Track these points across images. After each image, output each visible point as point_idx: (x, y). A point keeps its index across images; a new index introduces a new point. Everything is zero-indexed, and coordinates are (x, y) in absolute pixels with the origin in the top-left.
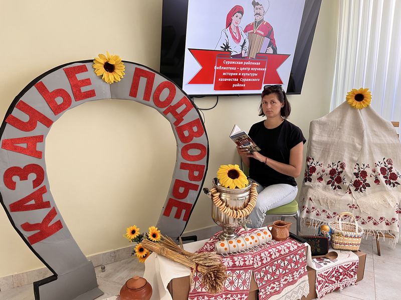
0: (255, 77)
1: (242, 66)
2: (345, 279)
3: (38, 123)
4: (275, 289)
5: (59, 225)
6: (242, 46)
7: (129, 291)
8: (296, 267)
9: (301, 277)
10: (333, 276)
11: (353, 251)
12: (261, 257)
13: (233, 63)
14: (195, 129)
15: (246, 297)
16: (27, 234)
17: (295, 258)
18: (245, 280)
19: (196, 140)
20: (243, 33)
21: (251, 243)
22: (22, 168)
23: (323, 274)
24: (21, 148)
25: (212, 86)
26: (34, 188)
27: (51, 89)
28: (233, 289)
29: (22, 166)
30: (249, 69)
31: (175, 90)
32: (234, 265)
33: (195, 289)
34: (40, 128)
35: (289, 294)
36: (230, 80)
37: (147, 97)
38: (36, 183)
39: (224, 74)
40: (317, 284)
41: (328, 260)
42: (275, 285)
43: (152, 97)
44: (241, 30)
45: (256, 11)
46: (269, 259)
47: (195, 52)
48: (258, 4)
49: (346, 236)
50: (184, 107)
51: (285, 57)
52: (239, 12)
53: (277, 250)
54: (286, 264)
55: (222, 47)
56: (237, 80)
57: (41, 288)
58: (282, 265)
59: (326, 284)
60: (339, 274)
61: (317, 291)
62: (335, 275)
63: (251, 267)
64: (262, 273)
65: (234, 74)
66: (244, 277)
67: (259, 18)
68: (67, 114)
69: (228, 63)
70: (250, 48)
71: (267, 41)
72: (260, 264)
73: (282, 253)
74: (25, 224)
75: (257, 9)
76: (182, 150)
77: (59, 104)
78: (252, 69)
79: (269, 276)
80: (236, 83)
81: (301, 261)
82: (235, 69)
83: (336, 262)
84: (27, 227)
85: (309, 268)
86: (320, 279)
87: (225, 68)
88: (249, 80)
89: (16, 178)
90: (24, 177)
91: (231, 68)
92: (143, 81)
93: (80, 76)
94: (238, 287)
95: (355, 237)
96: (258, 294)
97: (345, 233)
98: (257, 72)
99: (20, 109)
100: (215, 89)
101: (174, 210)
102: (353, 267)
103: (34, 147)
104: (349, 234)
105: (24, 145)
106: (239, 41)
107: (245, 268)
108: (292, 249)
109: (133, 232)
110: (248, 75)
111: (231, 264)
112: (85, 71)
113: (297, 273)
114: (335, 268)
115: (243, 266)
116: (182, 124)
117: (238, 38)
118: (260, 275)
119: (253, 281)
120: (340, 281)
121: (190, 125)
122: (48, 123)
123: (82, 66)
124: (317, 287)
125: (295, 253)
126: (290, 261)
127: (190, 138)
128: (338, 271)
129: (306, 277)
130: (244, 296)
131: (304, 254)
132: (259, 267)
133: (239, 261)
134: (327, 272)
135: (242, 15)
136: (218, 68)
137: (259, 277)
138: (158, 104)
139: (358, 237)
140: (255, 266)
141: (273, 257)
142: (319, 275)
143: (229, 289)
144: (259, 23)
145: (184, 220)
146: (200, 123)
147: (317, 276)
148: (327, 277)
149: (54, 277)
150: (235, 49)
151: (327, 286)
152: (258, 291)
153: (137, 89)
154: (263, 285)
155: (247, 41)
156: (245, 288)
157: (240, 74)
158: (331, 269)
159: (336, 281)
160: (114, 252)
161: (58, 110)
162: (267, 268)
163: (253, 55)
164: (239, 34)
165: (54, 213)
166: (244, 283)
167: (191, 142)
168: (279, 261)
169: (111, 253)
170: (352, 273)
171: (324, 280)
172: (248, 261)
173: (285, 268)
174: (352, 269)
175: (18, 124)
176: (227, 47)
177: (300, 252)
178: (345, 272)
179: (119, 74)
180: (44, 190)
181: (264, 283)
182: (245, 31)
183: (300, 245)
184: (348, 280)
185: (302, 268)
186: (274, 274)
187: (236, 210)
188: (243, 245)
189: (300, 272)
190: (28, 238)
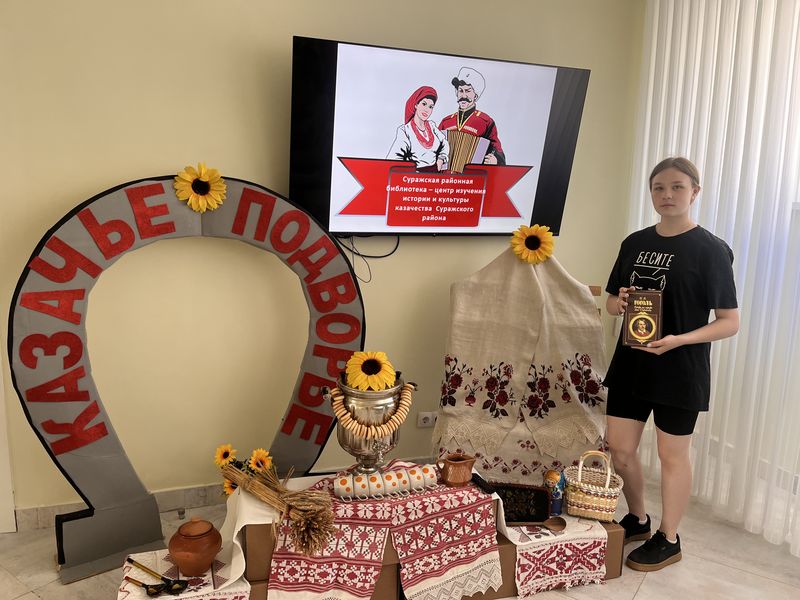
0: (463, 205)
1: (439, 186)
2: (579, 570)
3: (79, 270)
4: (431, 566)
5: (103, 430)
6: (438, 153)
7: (182, 538)
8: (474, 533)
9: (484, 551)
10: (553, 560)
11: (601, 522)
12: (406, 509)
13: (422, 180)
14: (341, 289)
15: (377, 573)
16: (50, 438)
17: (471, 517)
18: (374, 543)
19: (341, 308)
20: (437, 131)
21: (394, 484)
22: (49, 336)
23: (530, 552)
24: (50, 307)
25: (384, 219)
26: (65, 368)
27: (102, 220)
28: (351, 556)
29: (49, 333)
30: (452, 191)
31: (308, 224)
32: (355, 516)
33: (284, 547)
34: (80, 278)
35: (461, 580)
36: (416, 209)
37: (260, 235)
38: (69, 361)
39: (405, 199)
40: (518, 570)
41: (548, 532)
42: (431, 560)
43: (269, 236)
44: (434, 126)
45: (460, 95)
46: (420, 514)
47: (349, 163)
48: (463, 83)
49: (588, 493)
50: (322, 252)
51: (523, 170)
52: (428, 97)
53: (438, 501)
54: (454, 526)
55: (399, 155)
56: (431, 209)
57: (65, 525)
58: (447, 526)
59: (538, 573)
60: (565, 558)
61: (518, 583)
62: (557, 559)
63: (386, 523)
64: (406, 536)
65: (424, 199)
66: (372, 539)
67: (466, 107)
68: (126, 259)
69: (412, 180)
70: (452, 156)
71: (484, 143)
72: (403, 520)
73: (447, 506)
74: (47, 422)
75: (462, 91)
76: (318, 323)
77: (113, 242)
78: (458, 191)
79: (421, 543)
80: (428, 214)
81: (483, 524)
82: (425, 190)
83: (560, 537)
84: (51, 427)
85: (502, 539)
86: (524, 561)
87: (406, 189)
88: (454, 209)
89: (38, 352)
90: (50, 351)
91: (417, 190)
92: (255, 210)
93: (151, 201)
94: (360, 554)
95: (603, 496)
96: (398, 572)
97: (586, 487)
98: (467, 196)
99: (51, 249)
100: (390, 223)
101: (300, 424)
102: (597, 550)
103: (69, 306)
104: (593, 489)
105: (54, 303)
106: (430, 144)
107: (376, 523)
108: (465, 502)
109: (226, 455)
110: (451, 200)
111: (350, 513)
112: (160, 193)
113: (476, 545)
114: (556, 547)
115: (370, 520)
116: (319, 280)
117: (427, 139)
118: (404, 539)
119: (390, 548)
120: (567, 572)
121: (333, 283)
122: (95, 271)
123: (158, 184)
124: (518, 575)
125: (472, 509)
126: (463, 522)
127: (332, 304)
128: (561, 553)
129: (496, 554)
130: (371, 570)
131: (491, 512)
132: (402, 525)
133: (365, 510)
134: (539, 552)
135: (435, 100)
136: (393, 189)
137: (402, 542)
138: (279, 246)
139: (610, 497)
140: (395, 522)
141: (429, 511)
142: (522, 554)
143: (345, 554)
144: (468, 113)
145: (317, 442)
146: (350, 279)
147: (519, 556)
148: (538, 560)
149: (89, 512)
150: (424, 157)
151: (538, 577)
152: (399, 567)
153: (245, 222)
154: (408, 557)
155: (446, 143)
156: (374, 558)
157: (434, 200)
158: (548, 548)
159: (559, 571)
160: (205, 489)
161: (111, 252)
162: (417, 528)
163: (459, 167)
164: (430, 132)
165: (95, 409)
166: (373, 547)
167: (333, 312)
168: (440, 520)
169: (198, 489)
170: (594, 561)
171: (533, 565)
172: (381, 512)
173: (452, 533)
174: (593, 552)
175: (47, 271)
176: (408, 154)
177: (481, 508)
178: (579, 555)
179: (215, 199)
180: (81, 373)
181: (409, 554)
182: (442, 127)
183: (482, 496)
184: (586, 573)
185: (487, 537)
186: (429, 540)
187: (368, 426)
188: (379, 486)
189: (481, 544)
190: (51, 444)
